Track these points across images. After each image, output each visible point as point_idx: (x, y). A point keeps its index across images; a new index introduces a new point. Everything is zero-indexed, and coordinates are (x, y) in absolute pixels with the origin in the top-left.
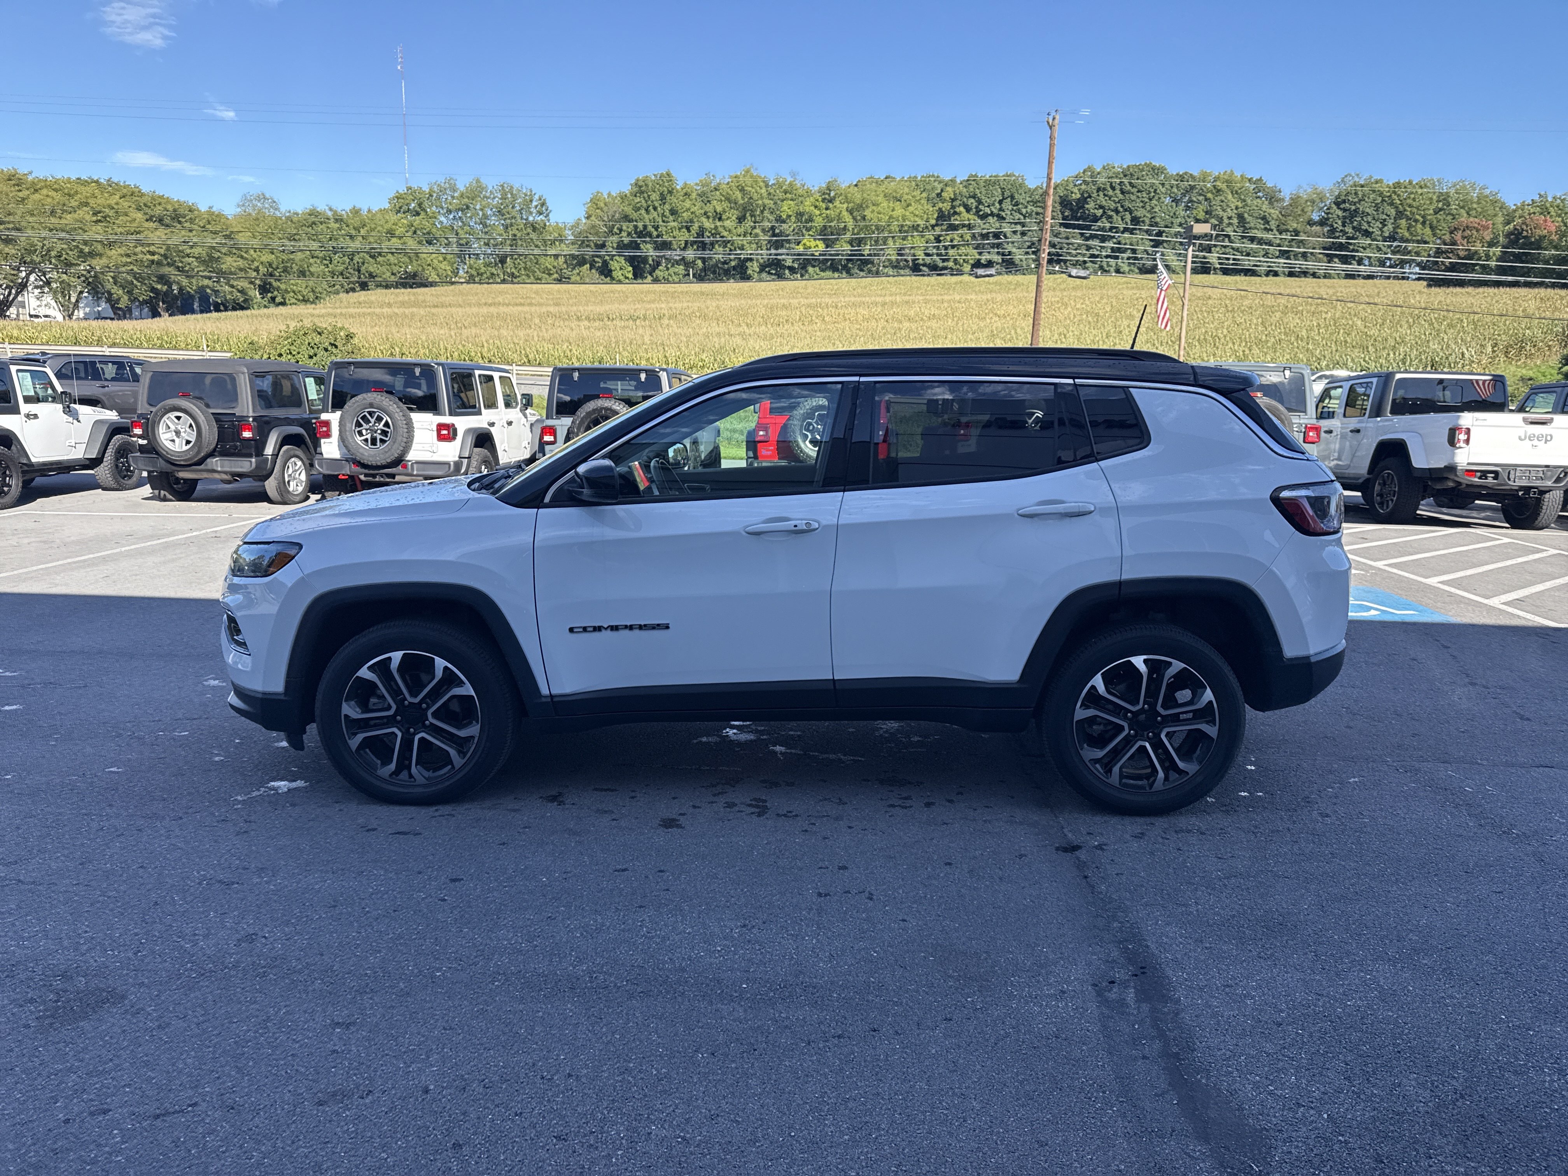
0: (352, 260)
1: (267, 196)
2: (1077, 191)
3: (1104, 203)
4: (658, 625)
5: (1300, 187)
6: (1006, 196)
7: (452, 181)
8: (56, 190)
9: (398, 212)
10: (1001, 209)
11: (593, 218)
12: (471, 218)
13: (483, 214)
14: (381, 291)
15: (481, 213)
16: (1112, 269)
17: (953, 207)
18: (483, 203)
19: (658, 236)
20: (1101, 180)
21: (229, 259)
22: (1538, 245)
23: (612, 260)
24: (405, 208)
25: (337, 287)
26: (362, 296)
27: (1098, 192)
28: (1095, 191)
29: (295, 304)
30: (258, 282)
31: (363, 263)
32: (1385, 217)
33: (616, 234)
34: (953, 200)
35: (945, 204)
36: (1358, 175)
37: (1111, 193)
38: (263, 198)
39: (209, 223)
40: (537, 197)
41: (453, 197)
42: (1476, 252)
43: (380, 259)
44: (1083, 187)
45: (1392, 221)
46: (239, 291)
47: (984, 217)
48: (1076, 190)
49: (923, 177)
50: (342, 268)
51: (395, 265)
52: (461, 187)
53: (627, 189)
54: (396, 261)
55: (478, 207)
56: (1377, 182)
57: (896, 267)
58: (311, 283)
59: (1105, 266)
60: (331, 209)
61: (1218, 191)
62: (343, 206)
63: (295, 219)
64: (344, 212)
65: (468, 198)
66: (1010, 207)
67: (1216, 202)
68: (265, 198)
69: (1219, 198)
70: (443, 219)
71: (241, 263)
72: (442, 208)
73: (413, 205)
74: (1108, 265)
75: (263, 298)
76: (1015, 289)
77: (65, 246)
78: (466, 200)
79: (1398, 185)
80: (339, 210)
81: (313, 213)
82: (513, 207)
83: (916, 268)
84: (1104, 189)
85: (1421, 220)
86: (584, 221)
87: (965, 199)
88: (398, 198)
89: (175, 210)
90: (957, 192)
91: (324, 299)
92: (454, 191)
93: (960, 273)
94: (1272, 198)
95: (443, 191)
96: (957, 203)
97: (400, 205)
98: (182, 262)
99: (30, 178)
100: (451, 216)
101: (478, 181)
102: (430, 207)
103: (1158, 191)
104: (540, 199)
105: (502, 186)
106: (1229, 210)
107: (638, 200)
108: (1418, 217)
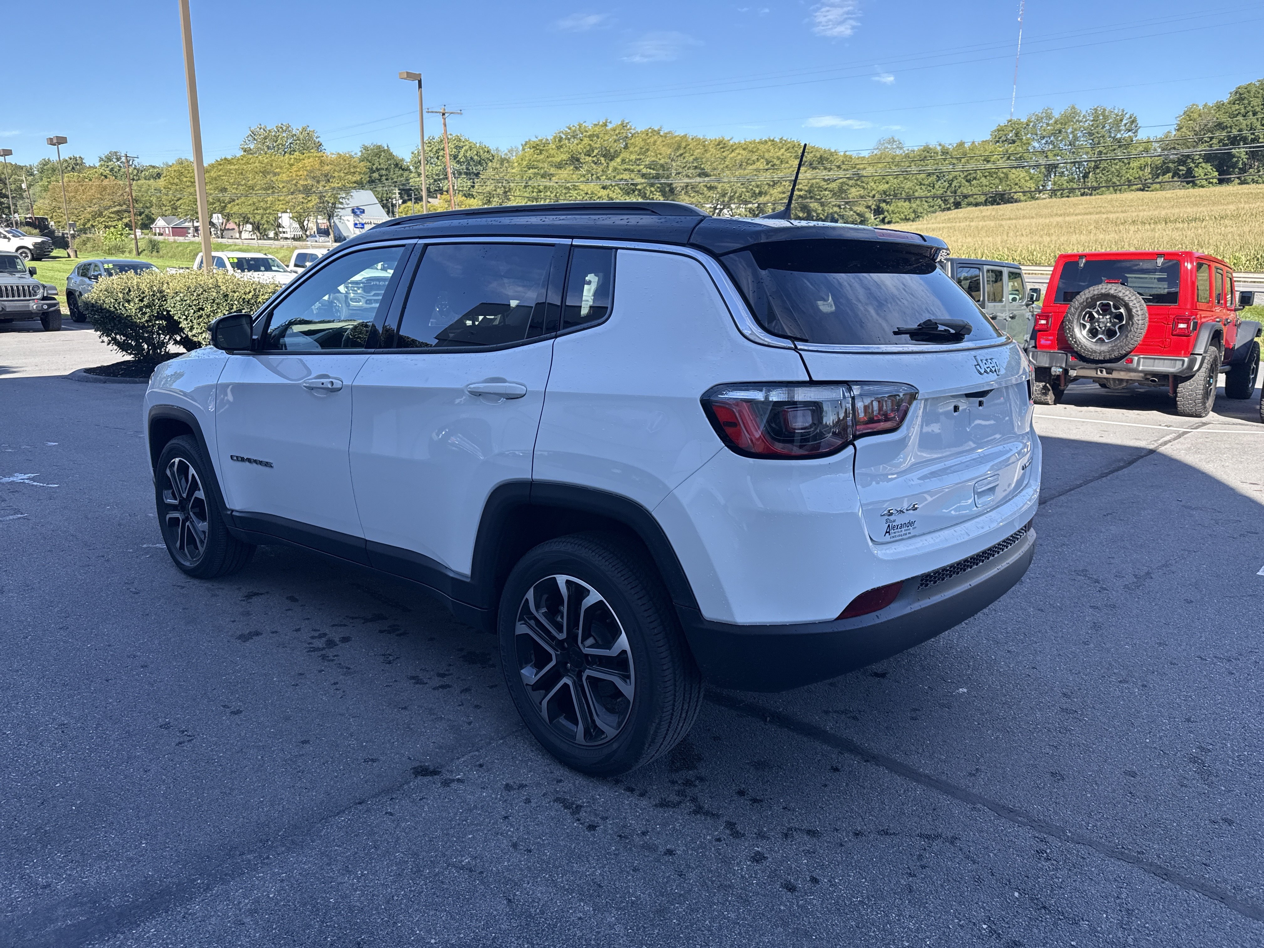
0: (951, 184)
1: (896, 139)
7: (1049, 111)
8: (744, 149)
9: (998, 142)
11: (1184, 129)
12: (1061, 141)
13: (1074, 136)
14: (970, 209)
15: (1071, 136)
18: (1075, 126)
19: (1253, 141)
21: (853, 190)
23: (1197, 167)
24: (1004, 138)
25: (935, 207)
26: (954, 213)
29: (898, 222)
30: (873, 207)
31: (960, 187)
33: (1206, 142)
38: (892, 141)
39: (844, 164)
40: (1128, 116)
41: (1048, 125)
43: (974, 182)
46: (858, 214)
50: (942, 192)
51: (986, 186)
52: (1056, 115)
53: (1226, 98)
54: (987, 184)
55: (1069, 131)
58: (914, 205)
60: (940, 145)
62: (950, 141)
63: (911, 155)
64: (950, 147)
65: (1062, 124)
68: (894, 141)
70: (1036, 144)
71: (862, 192)
72: (1036, 134)
73: (1011, 135)
75: (875, 219)
77: (744, 190)
78: (1059, 126)
80: (947, 145)
81: (927, 150)
82: (1104, 127)
86: (1174, 133)
88: (999, 130)
89: (821, 156)
91: (923, 218)
92: (1050, 119)
95: (1040, 119)
97: (1000, 137)
98: (820, 195)
99: (731, 142)
100: (1044, 141)
101: (1073, 108)
102: (1026, 134)
104: (1131, 118)
105: (1096, 110)
107: (1237, 107)
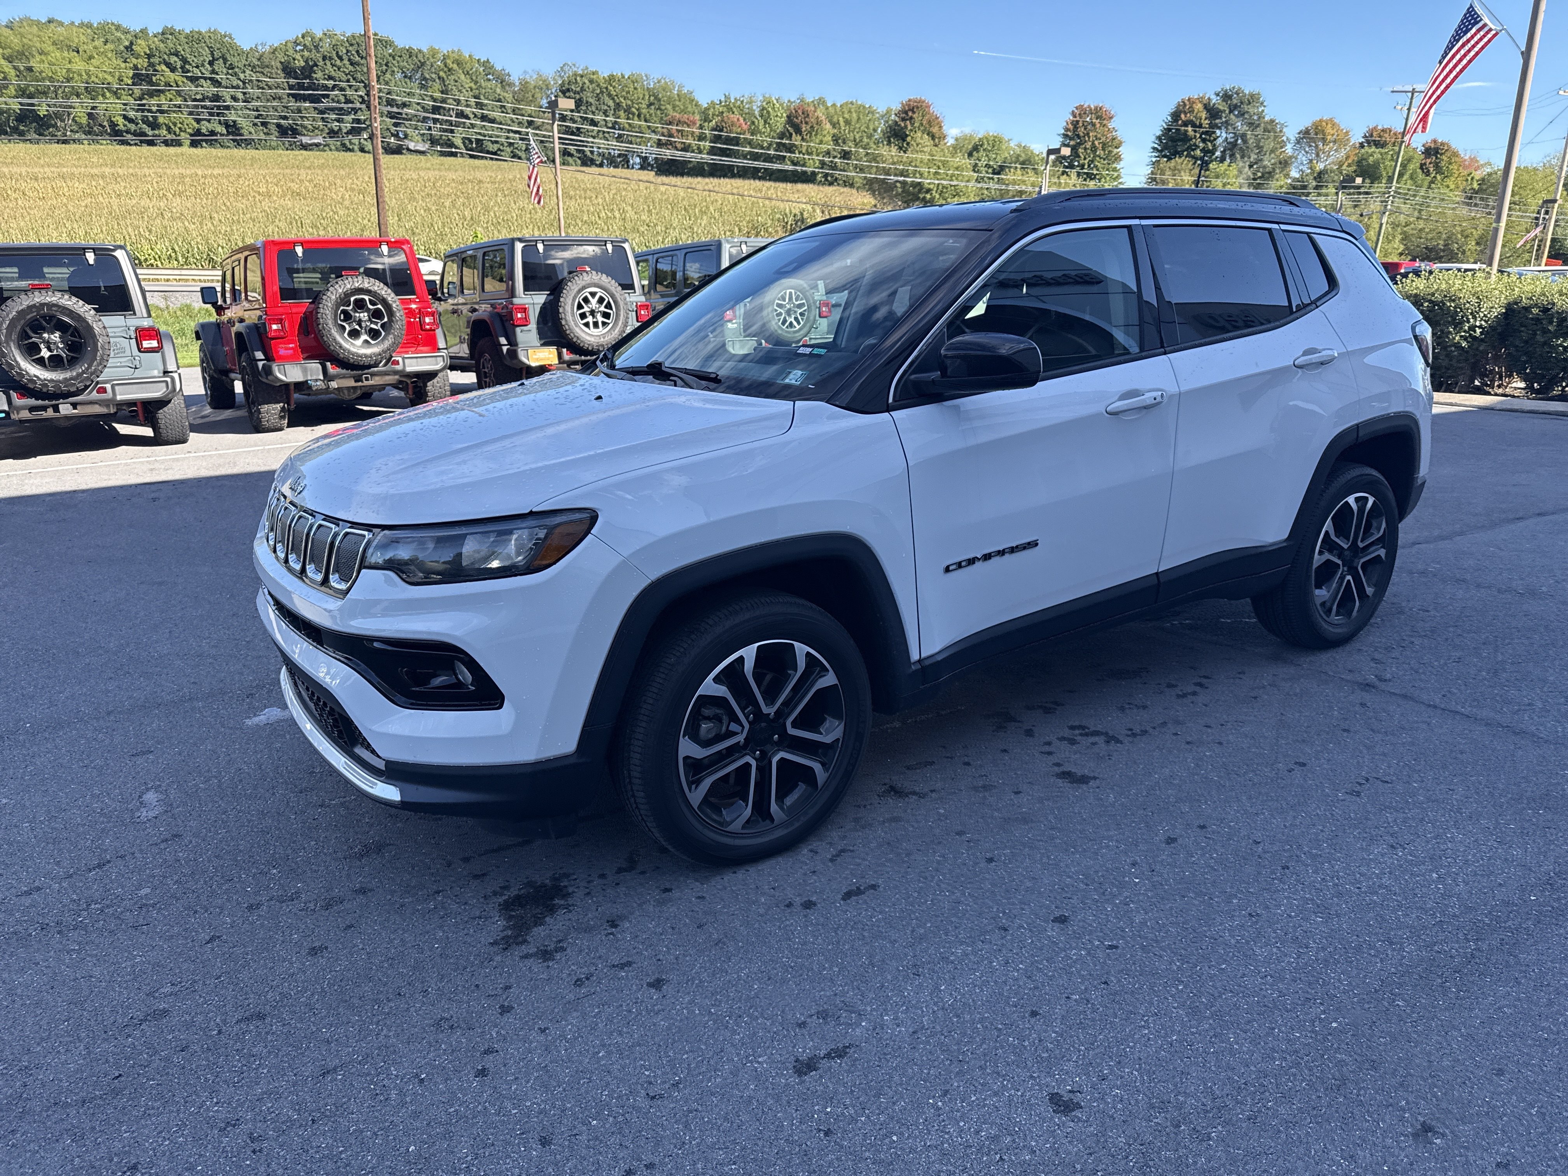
2: (300, 58)
3: (333, 74)
4: (1029, 543)
5: (525, 72)
6: (216, 56)
10: (213, 72)
16: (356, 148)
17: (151, 65)
20: (326, 47)
22: (736, 141)
27: (324, 60)
28: (321, 60)
32: (606, 107)
34: (149, 56)
35: (140, 61)
36: (574, 65)
37: (338, 62)
42: (690, 145)
44: (306, 53)
45: (612, 112)
47: (193, 80)
48: (298, 57)
49: (100, 23)
56: (594, 74)
57: (89, 133)
59: (348, 143)
61: (450, 70)
66: (225, 71)
67: (450, 81)
69: (453, 77)
74: (351, 143)
76: (252, 165)
79: (611, 79)
83: (116, 134)
84: (331, 58)
85: (637, 113)
87: (166, 57)
90: (153, 46)
93: (178, 143)
94: (503, 81)
96: (156, 60)
103: (390, 65)
106: (464, 90)
108: (634, 110)
